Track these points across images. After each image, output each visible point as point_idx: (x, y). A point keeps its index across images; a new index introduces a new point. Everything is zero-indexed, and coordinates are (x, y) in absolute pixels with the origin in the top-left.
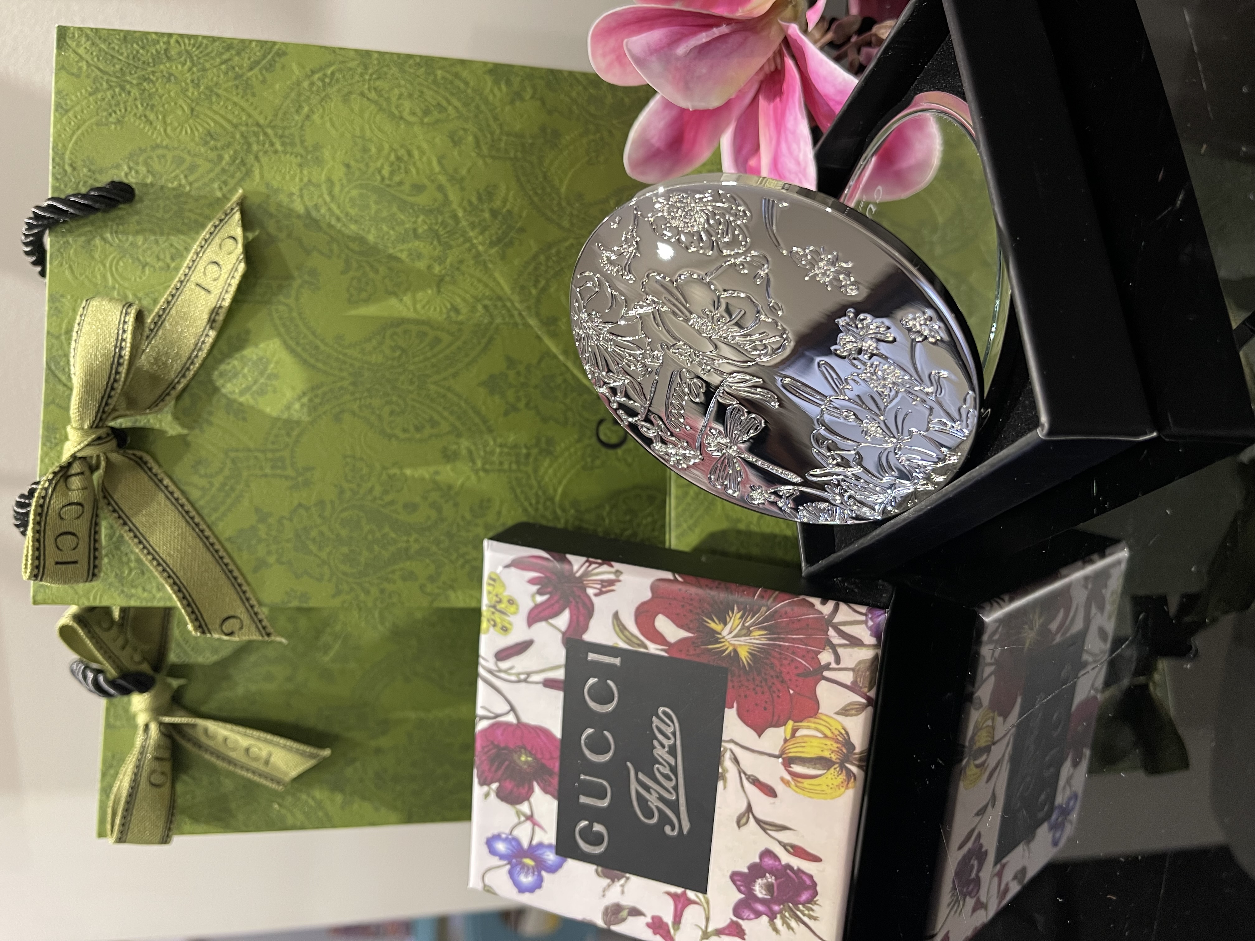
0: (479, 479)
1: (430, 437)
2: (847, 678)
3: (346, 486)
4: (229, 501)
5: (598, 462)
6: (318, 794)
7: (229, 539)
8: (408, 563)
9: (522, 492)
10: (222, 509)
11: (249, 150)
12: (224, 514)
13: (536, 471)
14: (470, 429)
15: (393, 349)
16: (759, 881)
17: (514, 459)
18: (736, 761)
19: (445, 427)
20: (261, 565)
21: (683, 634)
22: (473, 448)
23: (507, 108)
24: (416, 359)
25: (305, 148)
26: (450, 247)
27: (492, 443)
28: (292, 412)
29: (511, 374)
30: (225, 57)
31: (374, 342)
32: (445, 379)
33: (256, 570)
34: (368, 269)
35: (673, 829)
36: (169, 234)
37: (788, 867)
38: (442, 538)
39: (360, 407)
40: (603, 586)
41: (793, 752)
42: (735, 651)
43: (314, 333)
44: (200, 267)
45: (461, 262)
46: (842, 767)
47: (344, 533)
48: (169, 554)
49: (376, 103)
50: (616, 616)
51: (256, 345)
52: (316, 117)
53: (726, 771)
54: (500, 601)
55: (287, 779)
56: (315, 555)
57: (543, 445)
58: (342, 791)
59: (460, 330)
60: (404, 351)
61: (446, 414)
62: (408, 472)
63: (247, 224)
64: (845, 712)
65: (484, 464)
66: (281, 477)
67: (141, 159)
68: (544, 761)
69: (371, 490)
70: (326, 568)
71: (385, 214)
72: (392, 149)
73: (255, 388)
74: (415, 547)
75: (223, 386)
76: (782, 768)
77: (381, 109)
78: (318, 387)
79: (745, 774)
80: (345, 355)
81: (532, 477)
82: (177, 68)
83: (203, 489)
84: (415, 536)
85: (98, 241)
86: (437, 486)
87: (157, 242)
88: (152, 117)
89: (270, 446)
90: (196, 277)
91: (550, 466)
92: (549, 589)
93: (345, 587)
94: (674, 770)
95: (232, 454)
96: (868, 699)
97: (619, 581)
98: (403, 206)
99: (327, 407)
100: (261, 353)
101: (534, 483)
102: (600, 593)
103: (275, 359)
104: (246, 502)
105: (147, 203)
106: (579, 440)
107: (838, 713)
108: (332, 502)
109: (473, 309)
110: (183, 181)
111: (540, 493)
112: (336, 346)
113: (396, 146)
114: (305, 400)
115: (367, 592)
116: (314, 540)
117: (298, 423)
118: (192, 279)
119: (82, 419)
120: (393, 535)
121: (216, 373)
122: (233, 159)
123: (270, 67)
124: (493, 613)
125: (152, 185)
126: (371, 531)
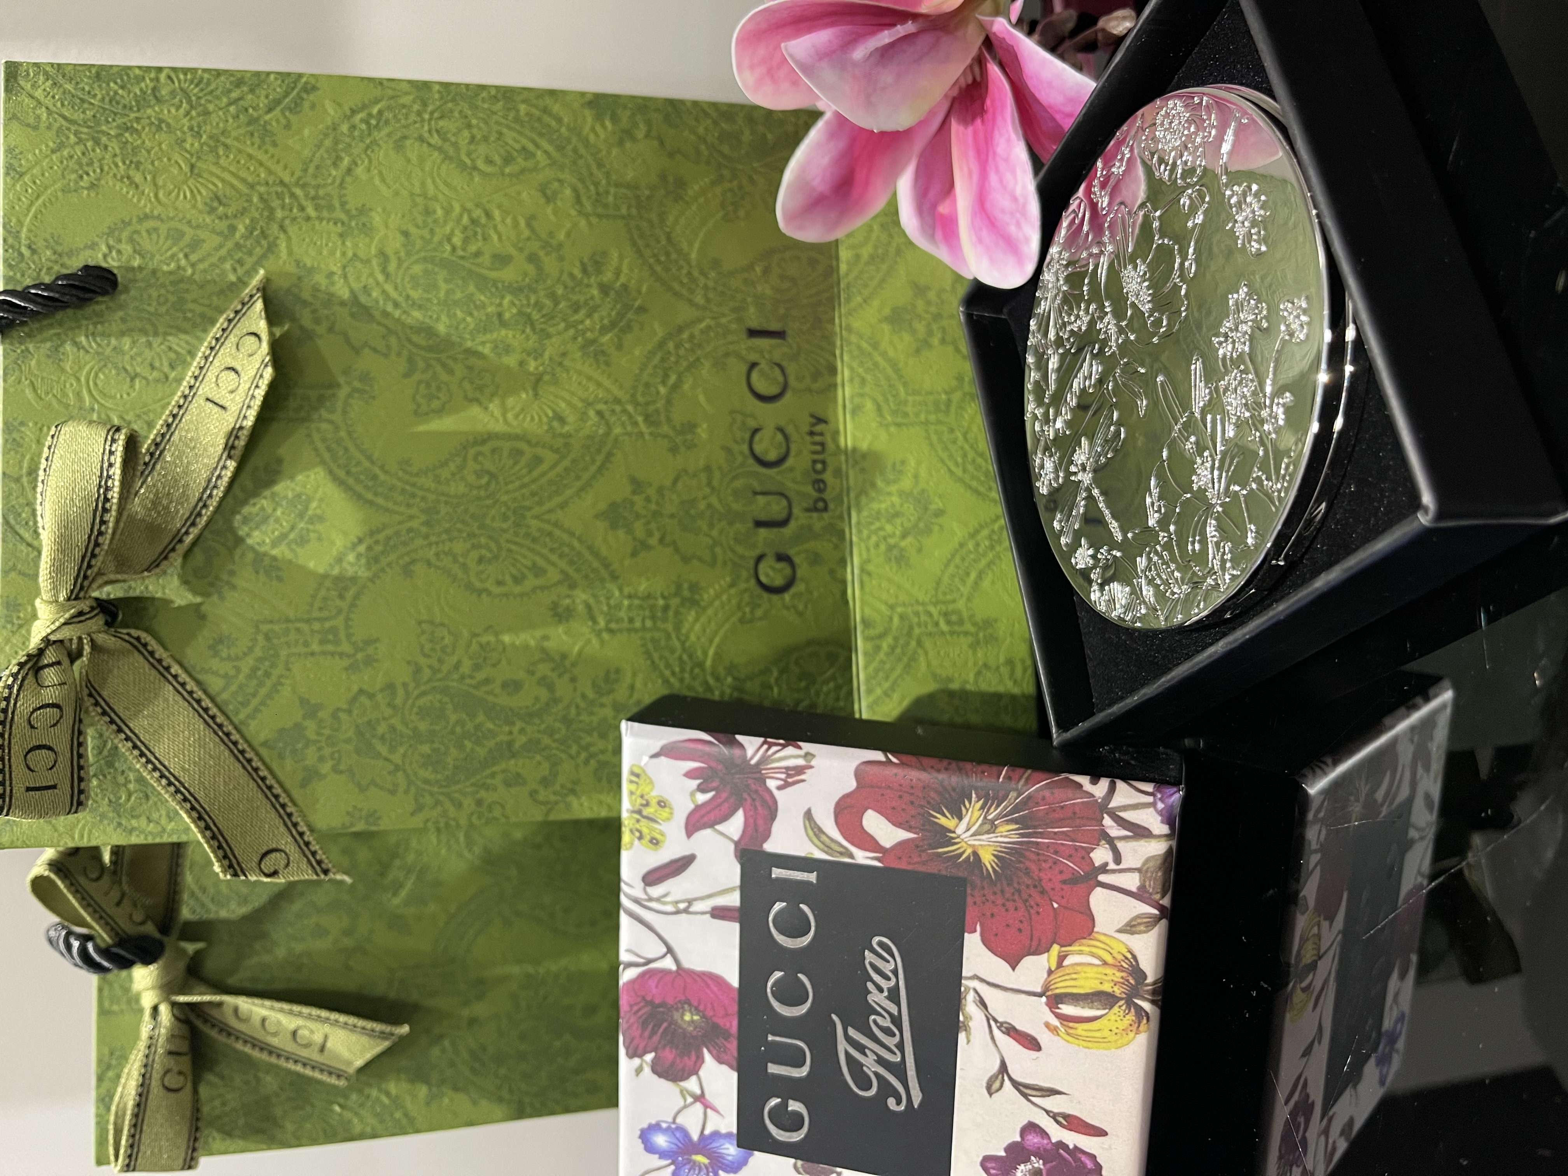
0: (602, 642)
1: (534, 589)
2: (1132, 882)
3: (423, 661)
4: (263, 691)
5: (759, 613)
6: (392, 1087)
7: (265, 744)
8: (512, 762)
9: (662, 657)
10: (255, 702)
11: (271, 217)
12: (257, 710)
13: (678, 627)
14: (586, 577)
15: (478, 475)
16: (1022, 1167)
17: (647, 613)
18: (983, 1004)
19: (553, 575)
20: (310, 776)
21: (903, 835)
22: (592, 601)
23: (615, 151)
24: (511, 487)
25: (347, 212)
26: (549, 336)
27: (617, 593)
28: (345, 565)
29: (638, 499)
30: (234, 95)
31: (452, 466)
32: (550, 511)
33: (304, 783)
34: (439, 368)
35: (899, 1103)
36: (166, 334)
37: (1061, 1145)
38: (557, 725)
39: (437, 555)
40: (789, 776)
41: (1061, 986)
42: (975, 854)
43: (369, 458)
44: (211, 376)
45: (564, 354)
46: (1130, 1003)
47: (423, 726)
48: (183, 769)
49: (440, 149)
50: (808, 815)
51: (292, 478)
52: (359, 171)
53: (968, 1018)
54: (647, 804)
55: (351, 1070)
56: (386, 759)
57: (686, 593)
58: (426, 1081)
59: (567, 445)
60: (493, 476)
61: (554, 558)
62: (506, 638)
63: (272, 315)
64: (1130, 928)
65: (608, 622)
66: (333, 654)
67: (125, 235)
68: (715, 1020)
69: (457, 666)
70: (400, 774)
71: (458, 295)
72: (464, 209)
73: (292, 536)
74: (522, 739)
75: (248, 535)
76: (1047, 1009)
77: (447, 157)
78: (379, 531)
79: (996, 1021)
80: (414, 485)
81: (674, 636)
82: (168, 113)
83: (226, 676)
84: (519, 725)
85: (68, 347)
86: (546, 656)
87: (149, 345)
88: (137, 178)
89: (316, 614)
90: (205, 389)
91: (697, 620)
92: (714, 784)
93: (428, 800)
94: (897, 1021)
95: (265, 628)
96: (1162, 908)
97: (811, 767)
98: (483, 283)
99: (392, 557)
100: (298, 489)
101: (676, 644)
102: (786, 785)
103: (318, 496)
104: (286, 691)
105: (133, 293)
106: (732, 585)
107: (1120, 931)
108: (405, 685)
109: (584, 416)
110: (183, 262)
111: (685, 657)
112: (400, 473)
113: (469, 205)
114: (362, 548)
115: (459, 805)
116: (382, 738)
117: (354, 579)
118: (200, 392)
119: (55, 588)
120: (490, 725)
121: (238, 517)
122: (250, 230)
123: (296, 107)
124: (638, 821)
125: (140, 268)
126: (459, 722)
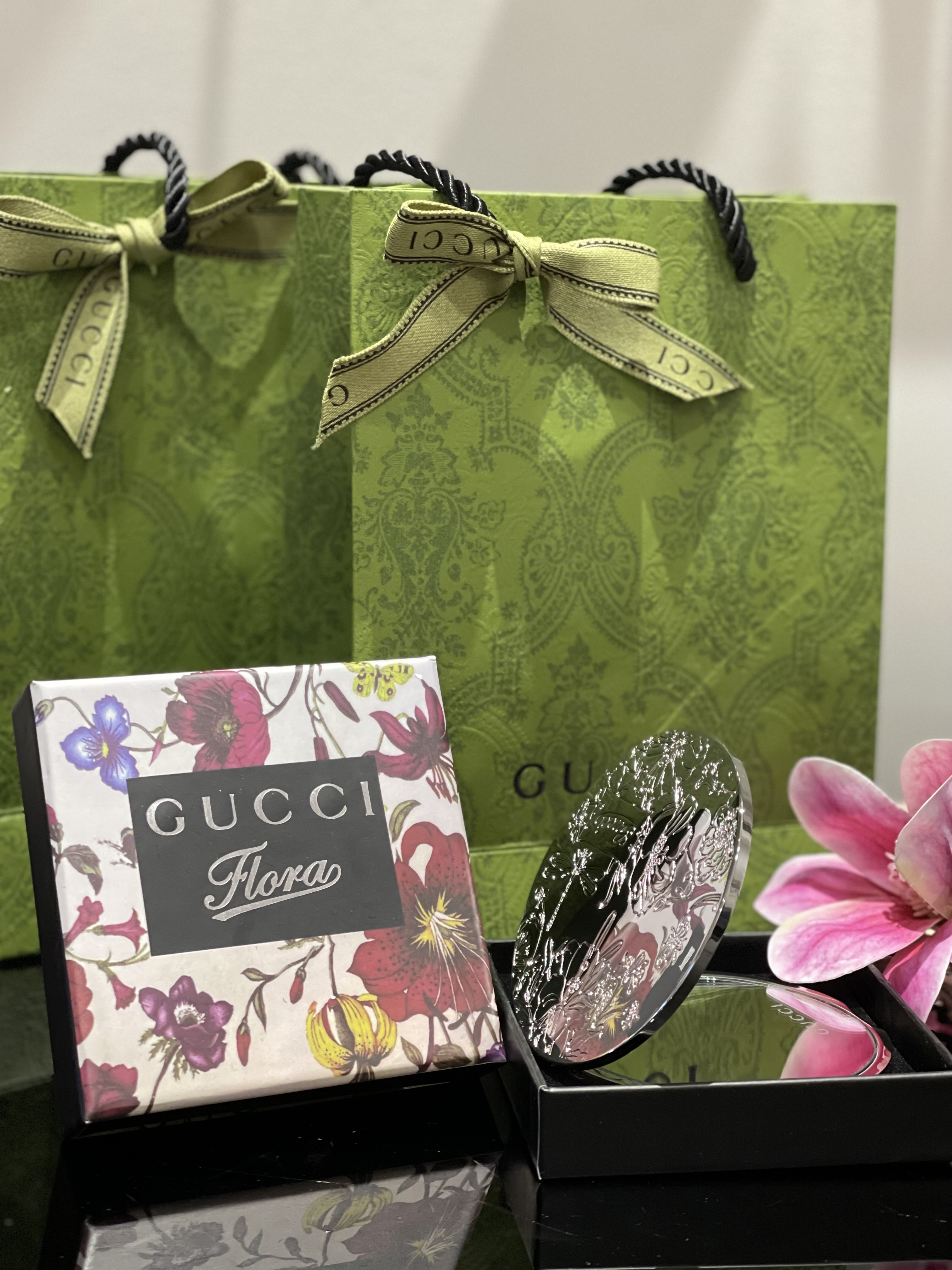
0: (485, 642)
1: (526, 588)
2: (440, 1040)
3: (475, 504)
4: (458, 385)
5: (501, 769)
7: (419, 386)
8: (399, 574)
9: (472, 689)
10: (450, 379)
11: (790, 392)
12: (444, 380)
13: (493, 702)
14: (534, 629)
15: (611, 546)
17: (506, 677)
18: (314, 953)
19: (536, 603)
20: (395, 420)
21: (422, 874)
22: (516, 633)
23: (841, 646)
24: (601, 570)
25: (794, 447)
26: (710, 598)
27: (521, 653)
28: (547, 446)
29: (590, 669)
30: (874, 368)
31: (616, 526)
32: (583, 601)
33: (389, 415)
34: (686, 515)
35: (212, 904)
36: (708, 316)
38: (425, 608)
39: (552, 515)
41: (346, 1007)
42: (424, 928)
43: (623, 464)
44: (684, 353)
45: (696, 610)
46: (352, 1059)
47: (428, 505)
48: (413, 333)
49: (840, 515)
50: (414, 803)
51: (608, 406)
52: (823, 456)
53: (299, 945)
55: (51, 405)
56: (405, 477)
57: (518, 708)
59: (631, 613)
60: (609, 556)
61: (549, 604)
63: (725, 397)
64: (407, 1046)
65: (501, 647)
66: (482, 437)
67: (778, 290)
68: (232, 750)
69: (472, 531)
70: (393, 488)
71: (738, 530)
72: (798, 533)
73: (567, 406)
74: (414, 580)
75: (568, 374)
76: (326, 1002)
77: (834, 520)
78: (570, 470)
79: (304, 966)
80: (603, 497)
81: (488, 699)
82: (862, 321)
83: (470, 358)
84: (426, 579)
85: (699, 247)
86: (477, 599)
87: (701, 304)
88: (817, 299)
89: (512, 424)
90: (672, 347)
91: (499, 718)
93: (373, 509)
94: (279, 892)
95: (503, 386)
96: (427, 1065)
98: (746, 548)
99: (552, 481)
101: (482, 700)
102: (431, 782)
103: (596, 425)
104: (457, 402)
105: (736, 293)
106: (523, 746)
108: (458, 491)
109: (651, 625)
110: (758, 330)
111: (471, 708)
112: (611, 487)
113: (801, 537)
114: (558, 458)
115: (368, 533)
116: (420, 474)
117: (536, 452)
118: (670, 343)
119: (550, 254)
120: (426, 557)
121: (580, 368)
122: (781, 378)
123: (866, 411)
125: (754, 300)
126: (430, 532)
